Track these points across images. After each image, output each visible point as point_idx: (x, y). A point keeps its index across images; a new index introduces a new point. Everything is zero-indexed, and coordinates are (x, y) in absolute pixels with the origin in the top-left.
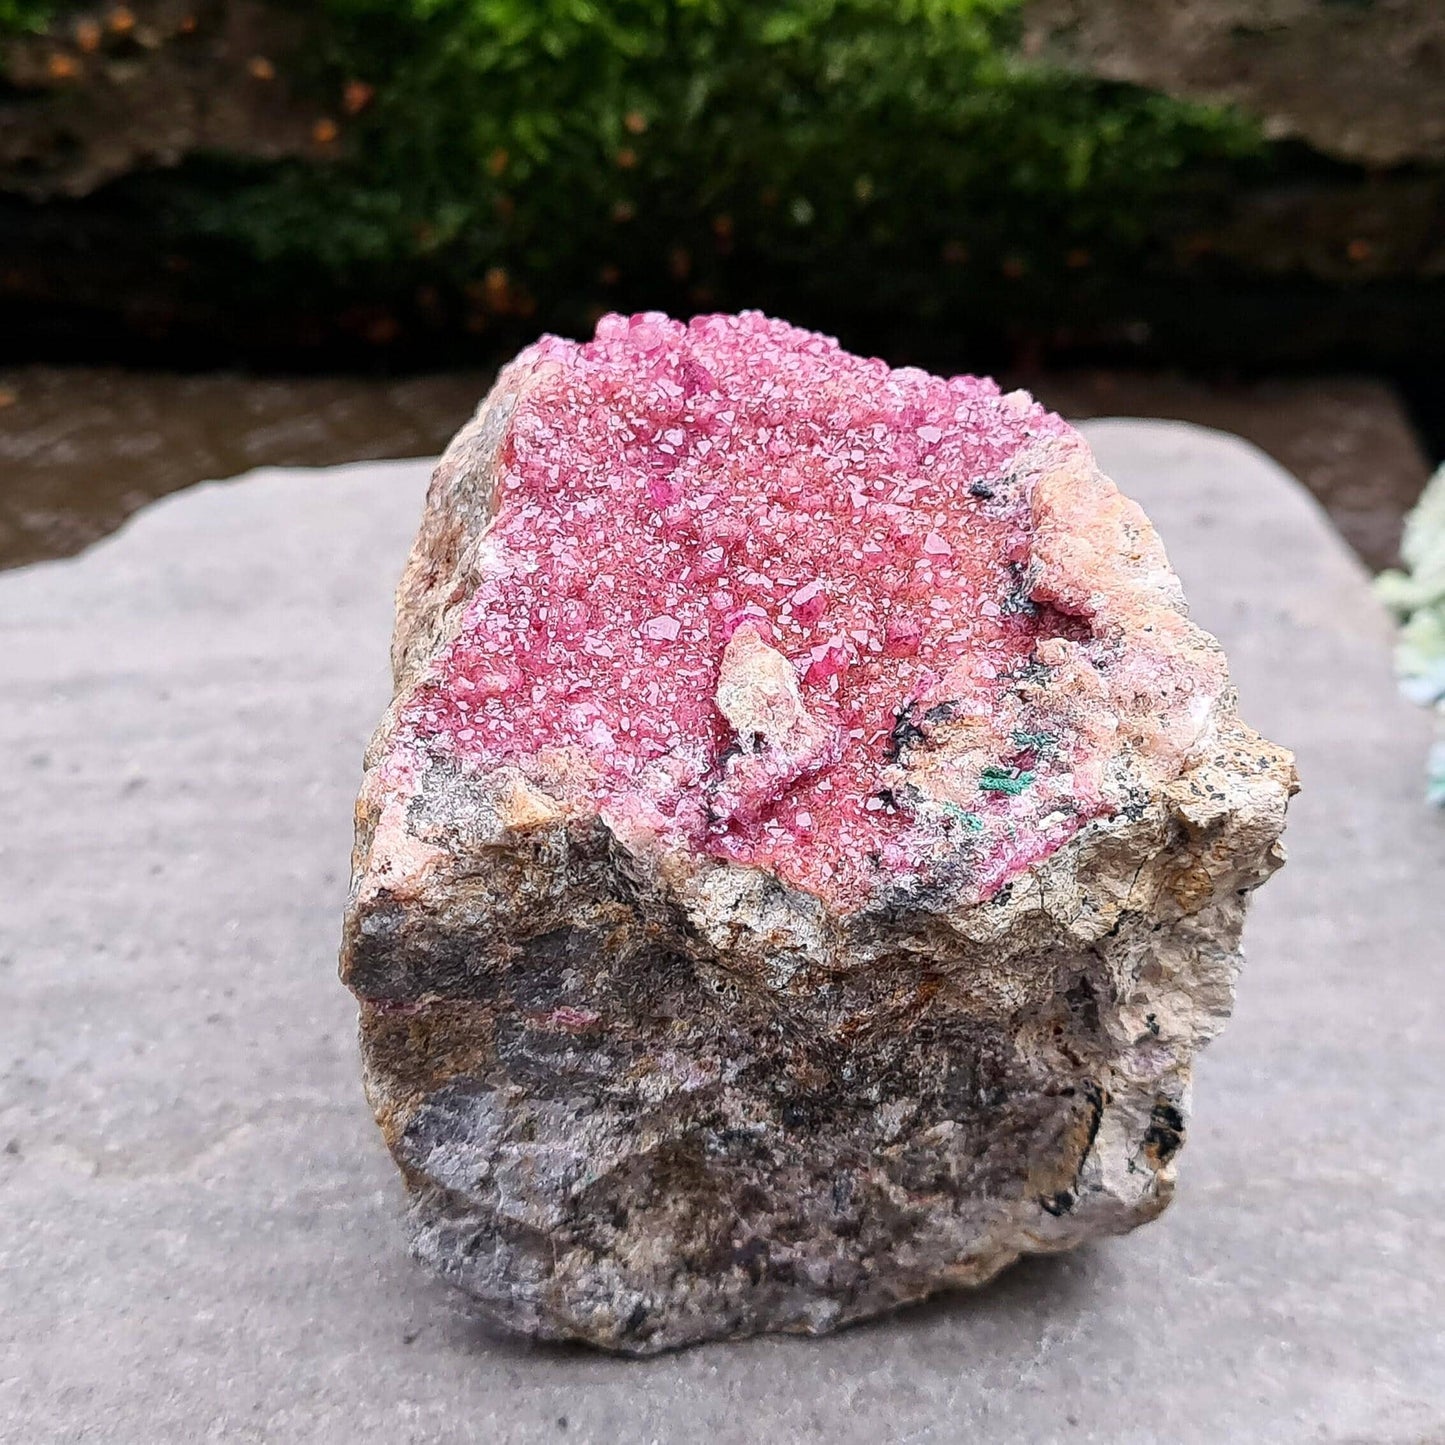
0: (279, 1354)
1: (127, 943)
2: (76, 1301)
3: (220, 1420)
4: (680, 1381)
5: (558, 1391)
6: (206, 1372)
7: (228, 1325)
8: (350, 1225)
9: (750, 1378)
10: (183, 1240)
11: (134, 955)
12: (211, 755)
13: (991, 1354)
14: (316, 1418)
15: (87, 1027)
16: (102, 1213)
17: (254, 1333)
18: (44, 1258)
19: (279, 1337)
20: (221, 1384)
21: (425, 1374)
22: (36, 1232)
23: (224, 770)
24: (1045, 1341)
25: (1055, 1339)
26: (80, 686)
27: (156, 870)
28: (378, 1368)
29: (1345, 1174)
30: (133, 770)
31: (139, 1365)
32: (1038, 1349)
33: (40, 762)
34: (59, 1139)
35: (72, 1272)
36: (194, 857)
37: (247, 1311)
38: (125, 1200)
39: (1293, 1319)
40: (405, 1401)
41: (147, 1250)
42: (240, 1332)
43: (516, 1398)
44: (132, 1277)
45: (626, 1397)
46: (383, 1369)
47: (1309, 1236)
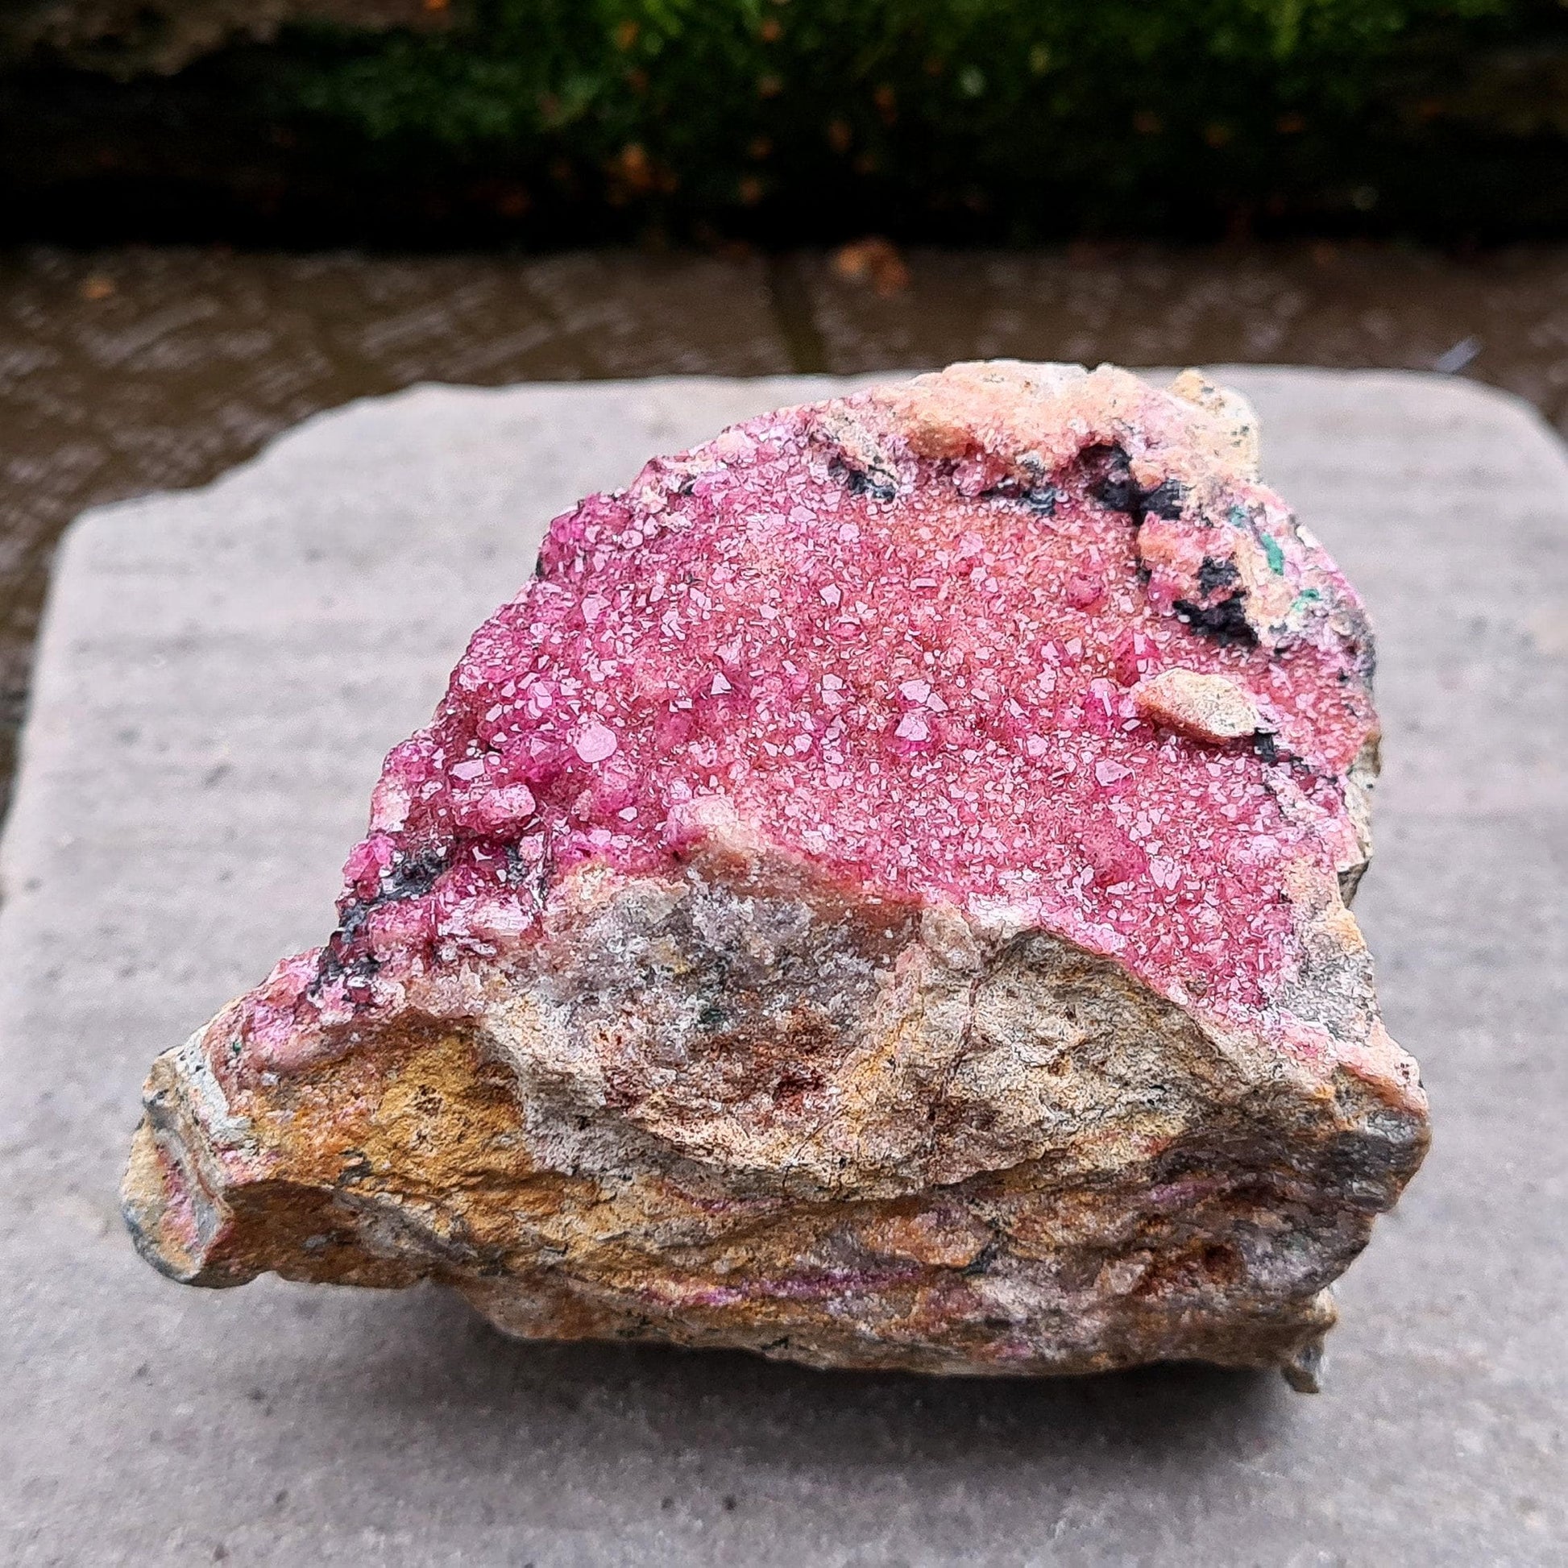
0: (252, 1460)
1: (180, 961)
2: (59, 1378)
3: (179, 1531)
4: (661, 1533)
5: (530, 1533)
6: (175, 1474)
7: (206, 1423)
8: (352, 1317)
9: (736, 1538)
10: (178, 1318)
11: (187, 976)
12: (307, 741)
13: (999, 1535)
14: (277, 1538)
15: (123, 1060)
16: (101, 1280)
17: (231, 1434)
18: (35, 1326)
19: (256, 1441)
20: (188, 1490)
21: (397, 1499)
22: (31, 1296)
23: (318, 760)
24: (1061, 1524)
25: (1073, 1523)
26: (185, 645)
27: (226, 877)
28: (350, 1485)
29: (1437, 1352)
30: (220, 754)
31: (108, 1460)
32: (1051, 1534)
33: (128, 737)
34: (73, 1188)
35: (59, 1346)
36: (267, 865)
37: (228, 1407)
38: (126, 1266)
39: (1339, 1524)
40: (372, 1528)
41: (139, 1326)
42: (218, 1430)
43: (486, 1536)
44: (119, 1356)
45: (601, 1547)
46: (356, 1488)
47: (1381, 1424)
